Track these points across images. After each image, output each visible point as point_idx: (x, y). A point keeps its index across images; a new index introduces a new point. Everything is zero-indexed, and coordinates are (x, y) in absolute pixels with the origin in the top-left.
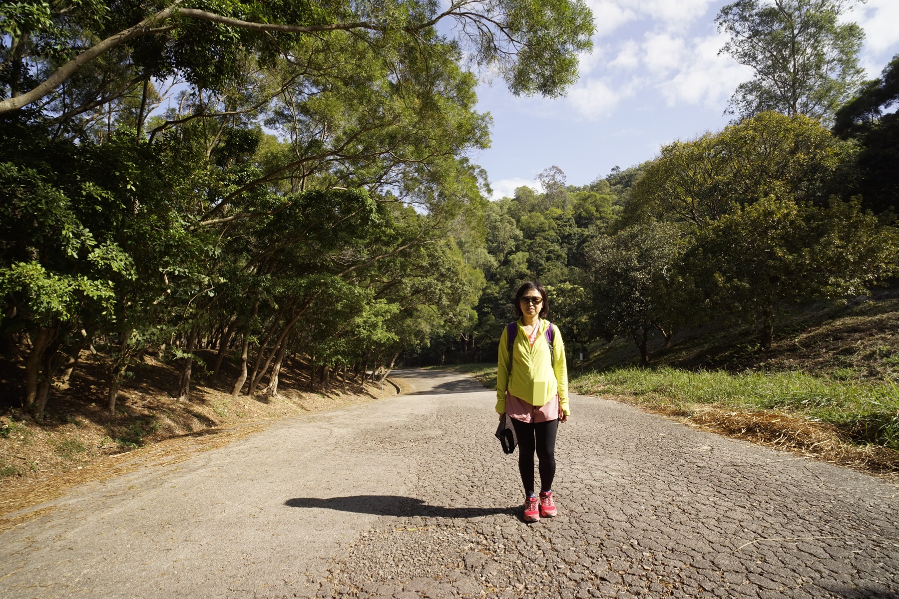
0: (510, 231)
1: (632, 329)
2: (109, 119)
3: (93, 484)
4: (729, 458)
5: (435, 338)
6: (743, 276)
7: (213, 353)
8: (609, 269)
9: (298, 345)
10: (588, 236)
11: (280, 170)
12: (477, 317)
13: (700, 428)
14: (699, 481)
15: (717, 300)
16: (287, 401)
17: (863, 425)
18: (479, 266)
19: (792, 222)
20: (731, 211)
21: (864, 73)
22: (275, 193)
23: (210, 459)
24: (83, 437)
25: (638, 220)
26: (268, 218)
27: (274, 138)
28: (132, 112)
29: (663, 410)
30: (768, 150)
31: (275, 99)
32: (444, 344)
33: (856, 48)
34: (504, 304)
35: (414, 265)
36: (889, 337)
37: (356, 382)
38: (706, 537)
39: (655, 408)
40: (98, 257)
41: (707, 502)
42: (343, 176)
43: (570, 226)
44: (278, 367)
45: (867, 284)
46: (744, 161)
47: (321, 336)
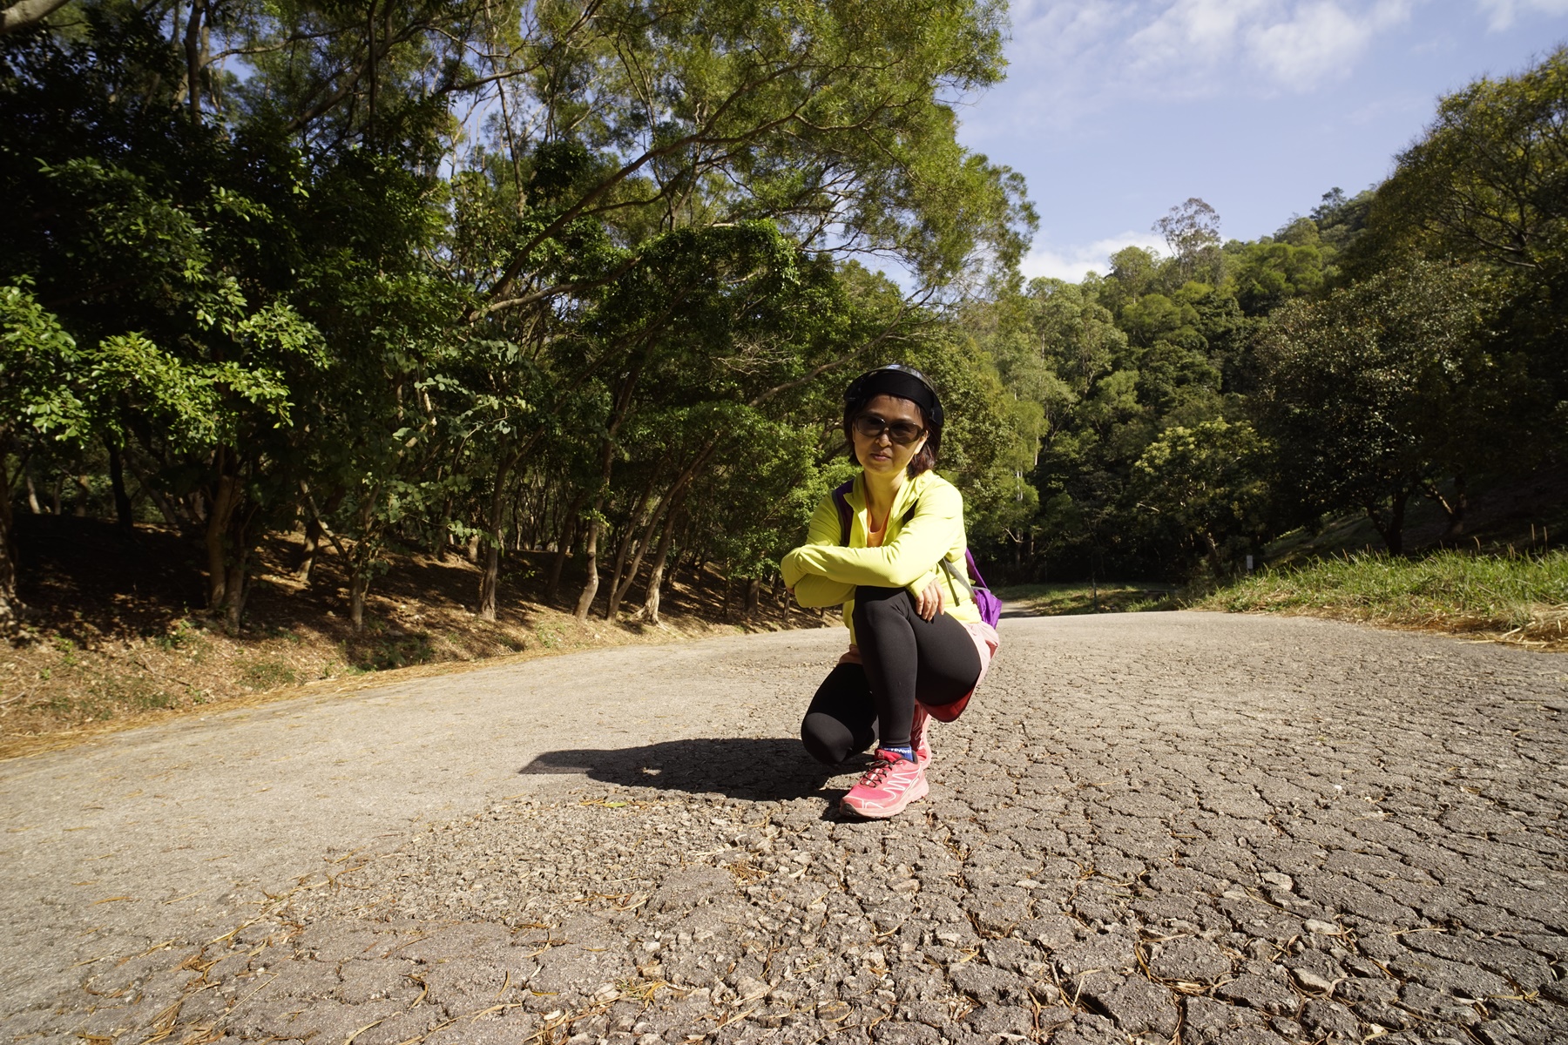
0: (1100, 333)
8: (1307, 368)
12: (1036, 498)
16: (677, 632)
18: (1039, 403)
24: (298, 660)
25: (1381, 268)
34: (1089, 473)
40: (257, 326)
43: (1229, 314)
44: (659, 573)
47: (739, 526)
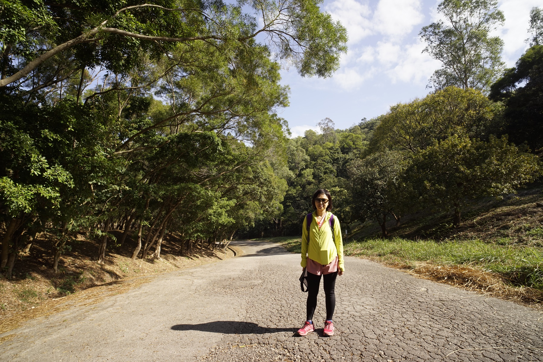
0: (302, 156)
1: (376, 215)
2: (61, 91)
3: (40, 318)
4: (438, 296)
5: (257, 221)
6: (441, 182)
7: (121, 232)
8: (361, 179)
9: (173, 227)
10: (349, 159)
11: (163, 121)
12: (283, 208)
13: (420, 276)
14: (420, 311)
15: (426, 197)
16: (166, 261)
17: (517, 274)
18: (284, 177)
19: (468, 151)
20: (432, 144)
21: (505, 65)
22: (161, 135)
23: (116, 301)
24: (36, 287)
25: (378, 149)
26: (155, 150)
27: (161, 102)
28: (75, 87)
29: (397, 265)
30: (452, 109)
31: (161, 79)
32: (263, 225)
33: (499, 50)
34: (299, 200)
35: (244, 177)
36: (529, 218)
37: (209, 249)
38: (426, 348)
39: (391, 264)
40: (49, 174)
41: (426, 325)
42: (201, 125)
43: (338, 153)
44: (161, 240)
45: (514, 187)
46: (439, 114)
47: (187, 221)
